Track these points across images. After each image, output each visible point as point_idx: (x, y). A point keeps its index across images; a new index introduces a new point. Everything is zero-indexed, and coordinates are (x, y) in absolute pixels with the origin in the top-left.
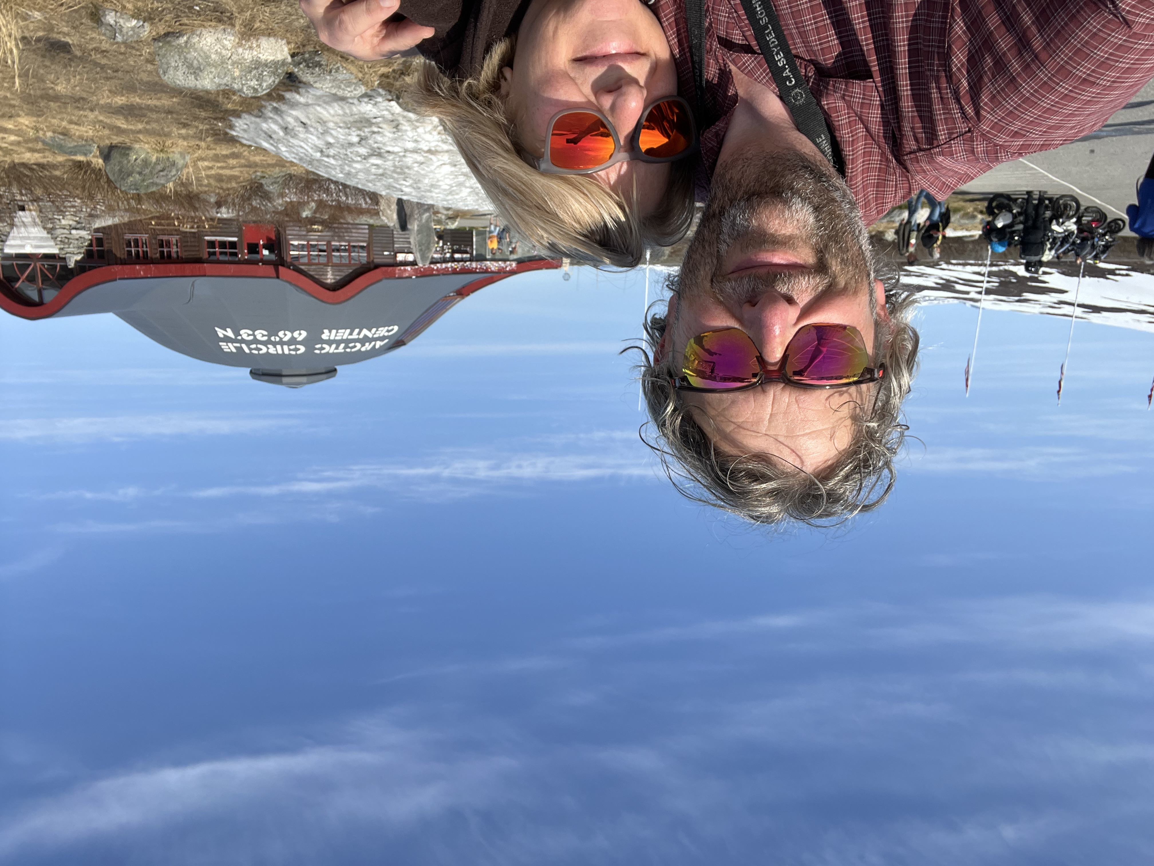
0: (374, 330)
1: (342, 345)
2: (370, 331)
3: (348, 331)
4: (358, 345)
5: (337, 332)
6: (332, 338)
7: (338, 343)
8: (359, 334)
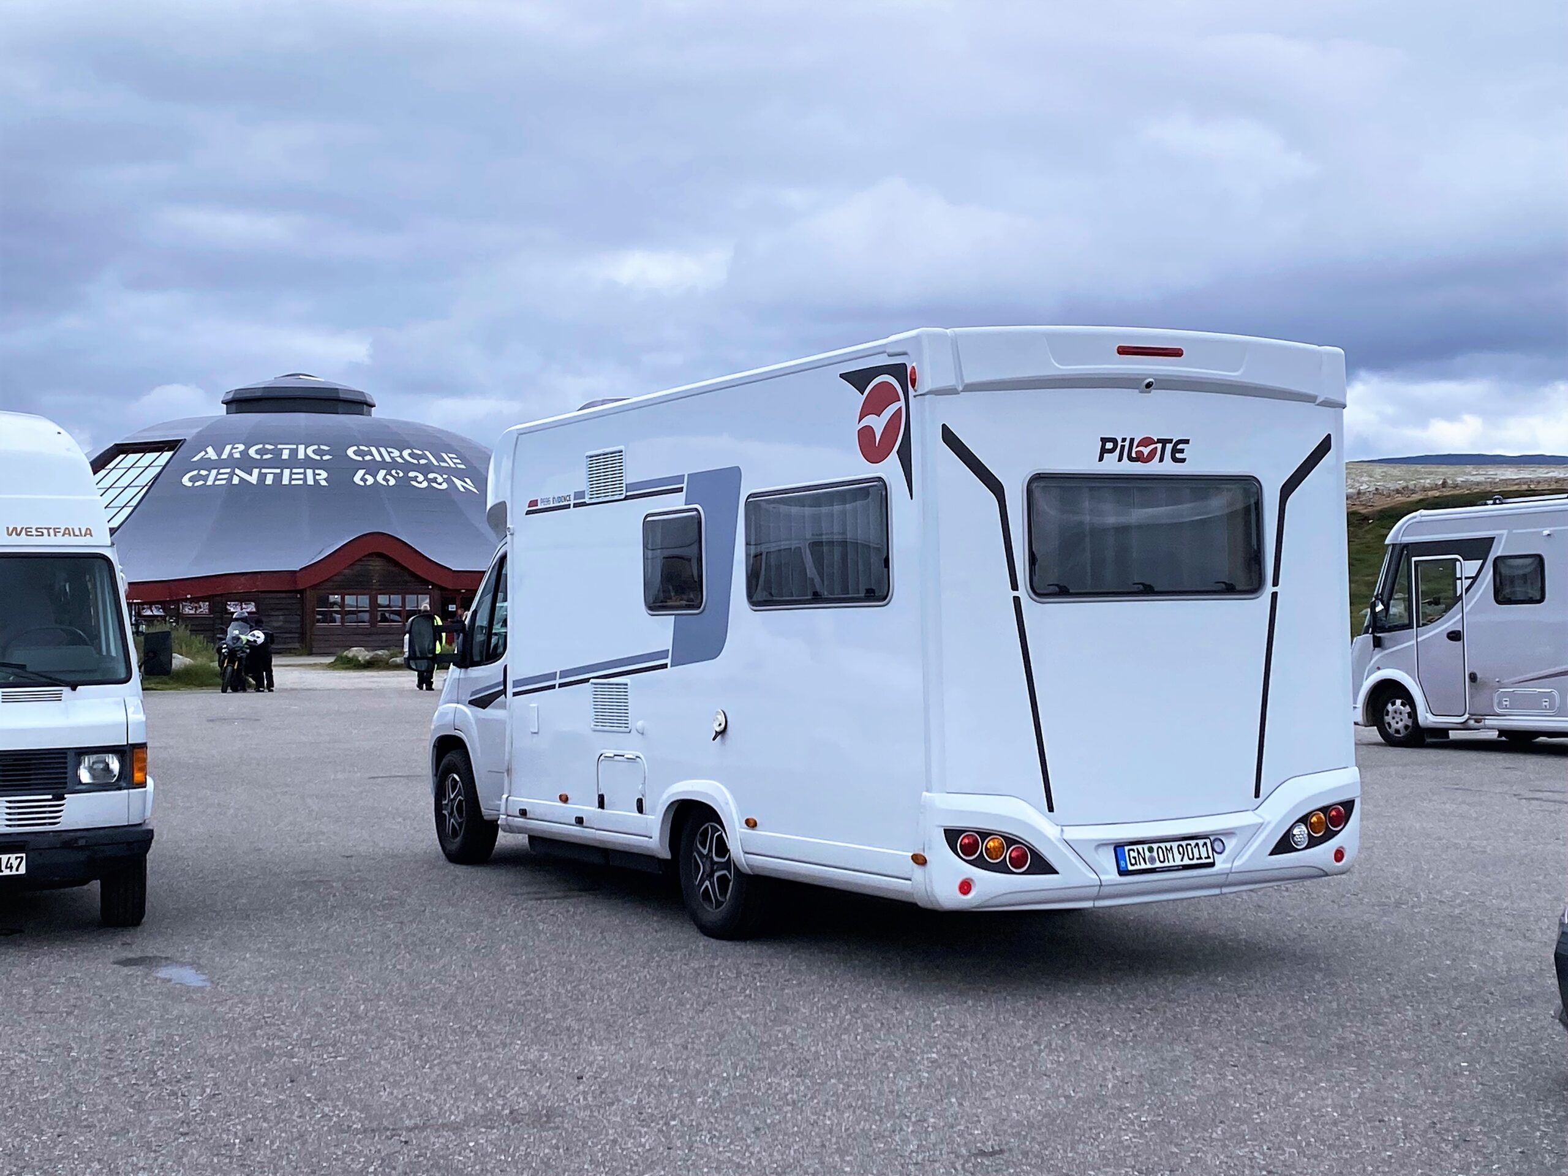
0: (236, 480)
1: (285, 455)
2: (241, 479)
3: (285, 481)
4: (252, 452)
5: (305, 479)
6: (309, 472)
7: (293, 462)
8: (262, 477)
